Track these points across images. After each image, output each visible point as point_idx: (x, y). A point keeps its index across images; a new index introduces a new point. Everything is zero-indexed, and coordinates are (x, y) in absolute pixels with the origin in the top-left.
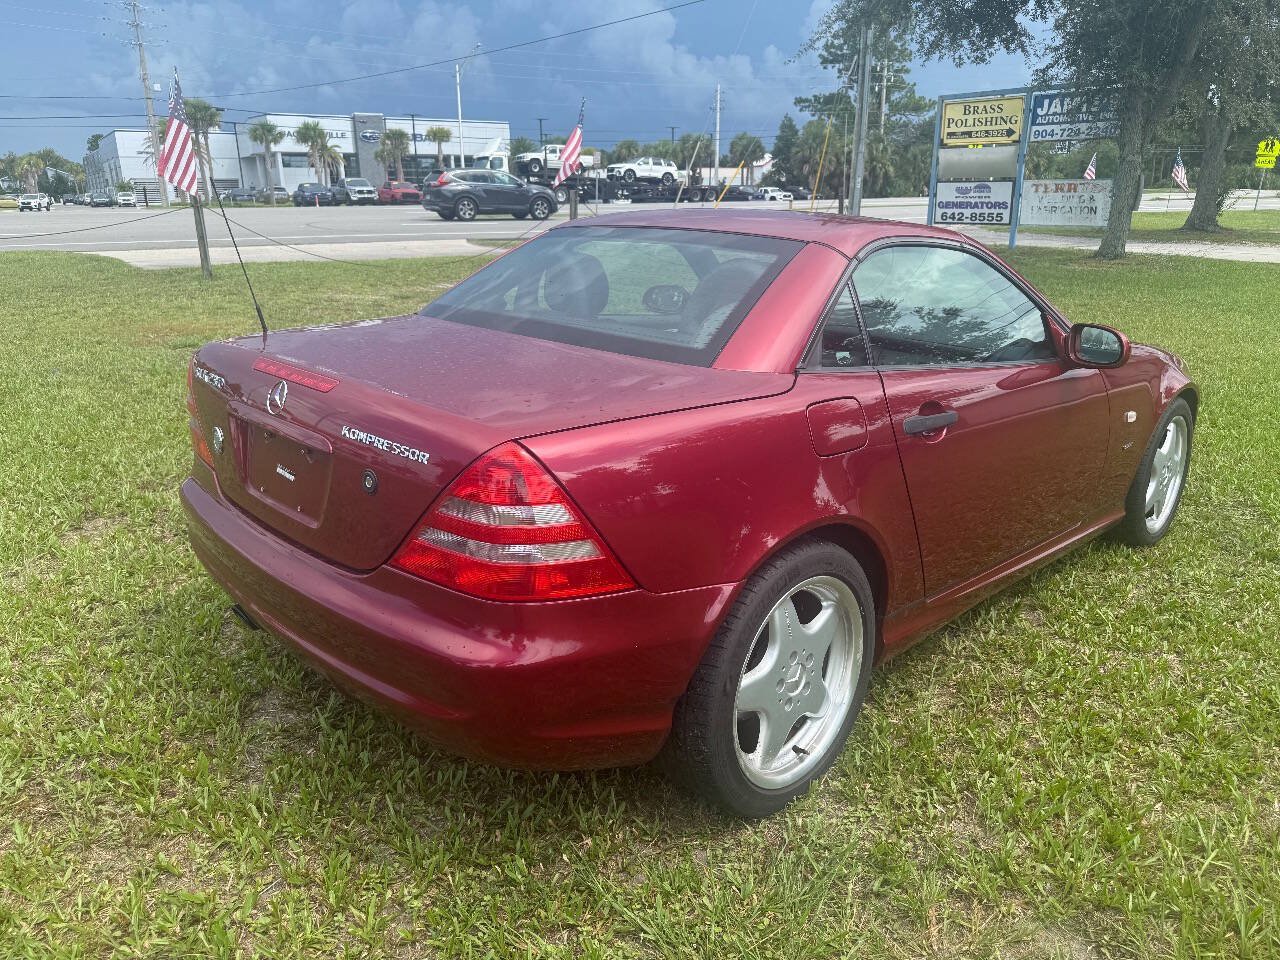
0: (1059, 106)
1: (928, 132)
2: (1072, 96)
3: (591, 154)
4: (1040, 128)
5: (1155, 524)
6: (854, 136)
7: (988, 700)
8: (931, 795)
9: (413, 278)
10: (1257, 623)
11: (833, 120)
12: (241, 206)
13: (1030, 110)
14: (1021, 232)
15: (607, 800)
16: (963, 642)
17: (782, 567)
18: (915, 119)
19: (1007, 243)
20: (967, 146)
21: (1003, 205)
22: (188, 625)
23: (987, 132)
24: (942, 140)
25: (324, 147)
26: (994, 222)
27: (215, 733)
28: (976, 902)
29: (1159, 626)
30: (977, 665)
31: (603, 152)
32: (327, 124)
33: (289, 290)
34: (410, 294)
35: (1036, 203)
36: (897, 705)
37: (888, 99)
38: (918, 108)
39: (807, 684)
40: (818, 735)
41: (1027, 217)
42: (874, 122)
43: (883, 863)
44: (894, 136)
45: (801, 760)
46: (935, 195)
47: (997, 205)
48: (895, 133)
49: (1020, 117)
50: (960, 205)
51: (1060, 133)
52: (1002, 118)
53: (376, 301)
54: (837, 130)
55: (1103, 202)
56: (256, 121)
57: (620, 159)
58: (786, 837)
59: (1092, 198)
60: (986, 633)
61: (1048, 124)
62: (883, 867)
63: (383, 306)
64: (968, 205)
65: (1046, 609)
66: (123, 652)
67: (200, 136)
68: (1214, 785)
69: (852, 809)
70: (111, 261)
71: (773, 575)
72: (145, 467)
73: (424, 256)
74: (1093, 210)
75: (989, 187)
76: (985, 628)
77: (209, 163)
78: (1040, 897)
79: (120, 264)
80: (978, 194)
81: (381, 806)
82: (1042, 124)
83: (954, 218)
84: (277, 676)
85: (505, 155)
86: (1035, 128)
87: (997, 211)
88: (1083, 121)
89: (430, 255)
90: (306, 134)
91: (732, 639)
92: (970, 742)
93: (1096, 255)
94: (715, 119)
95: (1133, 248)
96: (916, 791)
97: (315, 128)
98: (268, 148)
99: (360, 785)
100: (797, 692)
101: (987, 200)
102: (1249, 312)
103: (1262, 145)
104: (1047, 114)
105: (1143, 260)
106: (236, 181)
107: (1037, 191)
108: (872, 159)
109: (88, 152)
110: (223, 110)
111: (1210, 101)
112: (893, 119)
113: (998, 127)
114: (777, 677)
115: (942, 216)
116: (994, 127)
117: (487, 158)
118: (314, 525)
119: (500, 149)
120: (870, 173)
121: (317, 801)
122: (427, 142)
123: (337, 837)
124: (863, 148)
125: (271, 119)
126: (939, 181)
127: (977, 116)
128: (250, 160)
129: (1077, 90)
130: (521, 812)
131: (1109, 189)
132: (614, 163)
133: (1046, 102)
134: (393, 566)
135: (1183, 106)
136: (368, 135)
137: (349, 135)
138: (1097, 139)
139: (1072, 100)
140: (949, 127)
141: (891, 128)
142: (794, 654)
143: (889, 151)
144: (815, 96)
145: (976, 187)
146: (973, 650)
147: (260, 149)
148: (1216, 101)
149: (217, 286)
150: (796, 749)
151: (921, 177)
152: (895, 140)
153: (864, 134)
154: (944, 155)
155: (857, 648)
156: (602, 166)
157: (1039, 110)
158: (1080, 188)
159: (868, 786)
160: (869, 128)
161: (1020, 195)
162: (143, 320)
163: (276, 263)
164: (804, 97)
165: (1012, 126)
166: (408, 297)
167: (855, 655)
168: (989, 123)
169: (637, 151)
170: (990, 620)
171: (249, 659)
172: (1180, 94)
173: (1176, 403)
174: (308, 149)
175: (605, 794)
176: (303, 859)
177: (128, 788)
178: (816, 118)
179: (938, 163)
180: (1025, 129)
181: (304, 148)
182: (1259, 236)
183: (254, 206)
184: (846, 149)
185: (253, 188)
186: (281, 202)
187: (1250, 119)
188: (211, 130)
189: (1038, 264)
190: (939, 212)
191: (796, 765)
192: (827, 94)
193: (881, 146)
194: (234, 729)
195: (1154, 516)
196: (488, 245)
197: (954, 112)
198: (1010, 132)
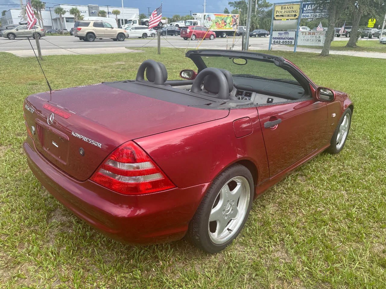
0: (310, 8)
1: (270, 14)
2: (314, 4)
3: (165, 19)
4: (305, 14)
5: (339, 146)
6: (247, 15)
7: (288, 209)
8: (271, 243)
9: (108, 60)
10: (370, 180)
11: (240, 10)
12: (53, 35)
13: (302, 8)
14: (297, 47)
15: (167, 247)
16: (281, 188)
17: (225, 175)
18: (266, 10)
19: (293, 50)
20: (281, 20)
21: (292, 39)
22: (30, 186)
23: (288, 15)
24: (274, 18)
25: (79, 16)
26: (290, 44)
27: (38, 225)
28: (285, 281)
29: (340, 182)
30: (284, 196)
31: (168, 18)
32: (80, 8)
33: (68, 64)
34: (106, 66)
35: (302, 38)
36: (260, 210)
37: (257, 3)
38: (267, 6)
39: (232, 210)
40: (235, 224)
41: (299, 43)
42: (253, 11)
43: (256, 268)
44: (259, 15)
45: (230, 233)
46: (272, 35)
47: (290, 39)
48: (259, 14)
49: (299, 11)
50: (279, 38)
51: (310, 16)
52: (293, 11)
53: (95, 68)
54: (242, 13)
55: (323, 38)
56: (56, 7)
57: (174, 21)
58: (225, 260)
59: (319, 37)
60: (288, 184)
61: (307, 13)
62: (256, 269)
63: (98, 70)
64: (282, 38)
65: (306, 176)
66: (8, 196)
67: (38, 12)
68: (358, 237)
69: (246, 248)
70: (9, 54)
71: (221, 178)
72: (18, 128)
73: (111, 53)
74: (320, 41)
75: (288, 33)
76: (287, 183)
77: (42, 21)
78: (305, 279)
79: (12, 55)
80: (285, 35)
81: (93, 252)
82: (305, 13)
83: (277, 43)
84: (60, 204)
85: (137, 19)
86: (303, 14)
87: (291, 40)
88: (318, 12)
89: (114, 53)
90: (73, 11)
91: (208, 200)
92: (283, 223)
93: (320, 55)
94: (204, 8)
95: (331, 52)
96: (266, 241)
97: (76, 9)
98: (61, 16)
99: (86, 244)
100: (229, 212)
101: (288, 37)
102: (366, 74)
103: (370, 20)
104: (307, 10)
105: (334, 57)
106: (51, 26)
107: (303, 34)
108: (252, 22)
109: (2, 16)
110: (45, 3)
111: (356, 6)
112: (259, 9)
113: (292, 14)
114: (222, 209)
115: (274, 42)
116: (290, 14)
117: (132, 20)
118: (65, 164)
119: (136, 17)
120: (252, 27)
121: (72, 251)
122: (112, 15)
123: (78, 264)
124: (250, 20)
125: (61, 6)
126: (273, 31)
127: (285, 10)
128: (55, 20)
129: (316, 2)
130: (139, 252)
131: (325, 34)
132: (172, 22)
133: (307, 6)
134: (91, 180)
135: (348, 8)
136: (93, 12)
137: (87, 12)
138: (322, 18)
139: (314, 6)
140: (276, 13)
141: (258, 12)
142: (228, 201)
143: (258, 20)
144: (235, 2)
145: (284, 33)
146: (283, 191)
147: (58, 16)
148: (358, 6)
149: (44, 63)
150: (228, 229)
151: (267, 28)
152: (259, 16)
153: (250, 15)
154: (275, 23)
155: (248, 196)
156: (168, 23)
157: (304, 9)
158: (316, 34)
159: (251, 240)
160: (252, 13)
161: (298, 36)
162: (19, 75)
163: (63, 55)
164: (231, 2)
165: (296, 14)
166: (106, 67)
167: (248, 198)
168: (289, 12)
169: (179, 18)
170: (289, 180)
171: (51, 198)
172: (347, 4)
173: (347, 110)
174: (74, 16)
175: (167, 246)
176: (67, 272)
177: (8, 246)
178: (235, 9)
179: (273, 25)
180: (300, 14)
181: (73, 16)
182: (368, 49)
183: (57, 35)
184: (245, 19)
185: (57, 29)
186: (66, 34)
187: (368, 13)
188: (42, 9)
189: (303, 58)
190: (273, 40)
191: (228, 235)
192: (239, 1)
193: (255, 18)
194: (45, 224)
195: (339, 144)
196: (132, 49)
197: (278, 8)
198: (295, 15)
